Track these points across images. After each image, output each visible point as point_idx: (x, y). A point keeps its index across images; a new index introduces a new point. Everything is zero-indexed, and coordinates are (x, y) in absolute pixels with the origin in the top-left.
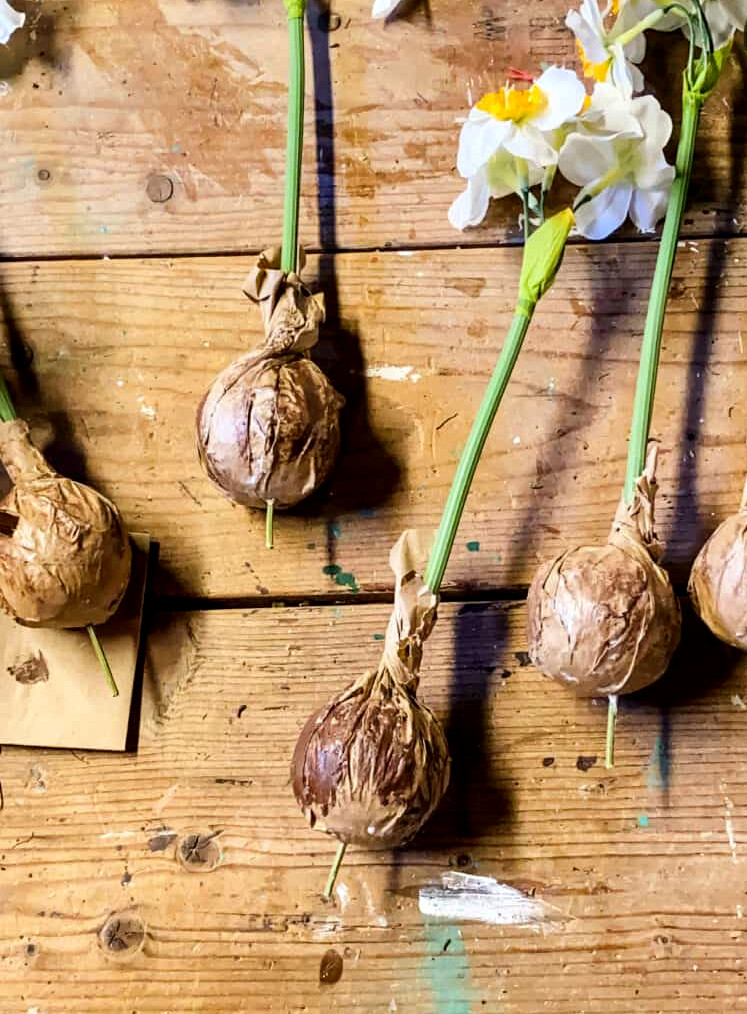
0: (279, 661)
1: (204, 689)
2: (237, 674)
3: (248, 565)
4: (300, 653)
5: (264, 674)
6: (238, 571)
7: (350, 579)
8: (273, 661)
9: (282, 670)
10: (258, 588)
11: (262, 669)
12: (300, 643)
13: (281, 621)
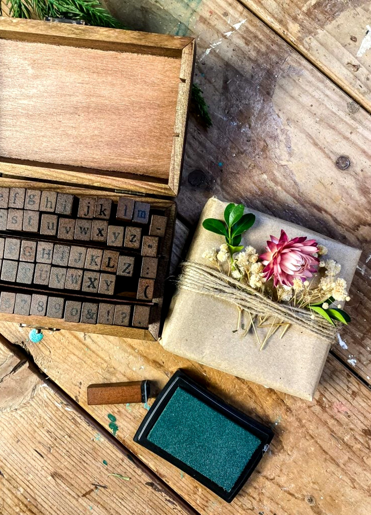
0: (58, 435)
1: (19, 418)
2: (37, 424)
3: (81, 383)
4: (69, 439)
5: (47, 435)
6: (74, 382)
7: (116, 428)
8: (56, 433)
9: (56, 440)
10: (76, 397)
11: (48, 432)
12: (73, 436)
13: (73, 419)
